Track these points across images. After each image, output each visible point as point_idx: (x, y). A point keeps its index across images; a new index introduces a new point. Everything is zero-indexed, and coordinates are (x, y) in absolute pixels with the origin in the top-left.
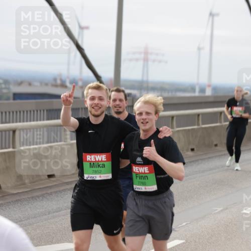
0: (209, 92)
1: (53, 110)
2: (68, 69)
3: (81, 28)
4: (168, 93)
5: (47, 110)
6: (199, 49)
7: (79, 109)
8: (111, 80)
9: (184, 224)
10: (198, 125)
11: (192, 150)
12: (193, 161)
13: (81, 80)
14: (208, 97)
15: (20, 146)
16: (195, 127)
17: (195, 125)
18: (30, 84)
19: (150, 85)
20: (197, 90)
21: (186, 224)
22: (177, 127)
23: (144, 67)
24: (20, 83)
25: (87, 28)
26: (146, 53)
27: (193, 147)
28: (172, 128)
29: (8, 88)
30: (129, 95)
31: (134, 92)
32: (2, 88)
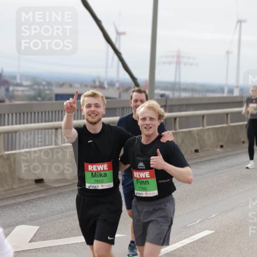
0: (236, 93)
2: (106, 72)
3: (119, 34)
4: (199, 93)
6: (228, 53)
7: (116, 108)
8: (146, 82)
9: (214, 216)
10: (227, 123)
11: (222, 146)
12: (222, 157)
13: (118, 81)
14: (236, 97)
15: (62, 143)
16: (225, 125)
17: (224, 124)
18: (71, 86)
19: (182, 87)
20: (226, 91)
21: (216, 216)
22: (208, 125)
23: (176, 69)
24: (62, 85)
25: (124, 34)
26: (179, 56)
27: (222, 144)
28: (203, 126)
29: (51, 90)
30: (162, 96)
31: (167, 93)
32: (45, 90)
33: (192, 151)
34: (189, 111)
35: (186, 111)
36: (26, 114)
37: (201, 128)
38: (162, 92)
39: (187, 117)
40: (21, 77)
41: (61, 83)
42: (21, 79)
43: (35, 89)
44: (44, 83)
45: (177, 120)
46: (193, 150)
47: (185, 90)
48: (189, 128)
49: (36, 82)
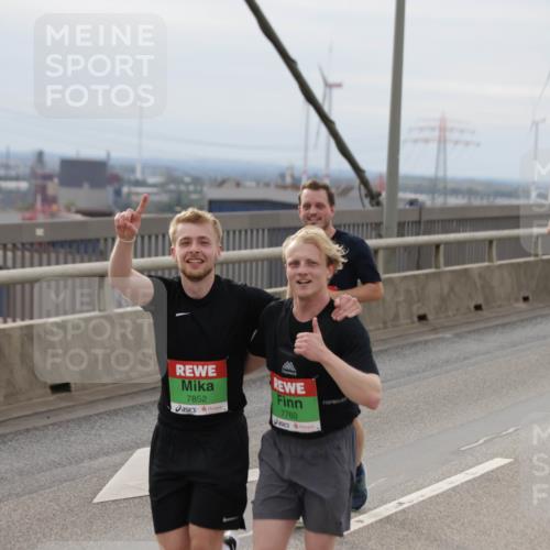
1: (279, 229)
2: (306, 158)
3: (328, 86)
4: (482, 198)
5: (269, 230)
8: (381, 177)
9: (511, 430)
10: (536, 255)
11: (526, 299)
12: (527, 319)
13: (327, 175)
16: (531, 259)
18: (238, 185)
19: (450, 186)
21: (515, 430)
22: (499, 259)
24: (222, 183)
25: (339, 85)
26: (443, 129)
27: (526, 295)
28: (490, 260)
29: (201, 192)
30: (412, 203)
31: (422, 198)
32: (189, 192)
33: (469, 308)
34: (464, 231)
35: (457, 231)
36: (153, 238)
37: (486, 264)
38: (412, 196)
39: (461, 244)
40: (143, 168)
41: (220, 179)
42: (143, 172)
43: (171, 191)
44: (187, 179)
45: (442, 248)
46: (472, 305)
47: (455, 192)
48: (464, 263)
49: (171, 177)
